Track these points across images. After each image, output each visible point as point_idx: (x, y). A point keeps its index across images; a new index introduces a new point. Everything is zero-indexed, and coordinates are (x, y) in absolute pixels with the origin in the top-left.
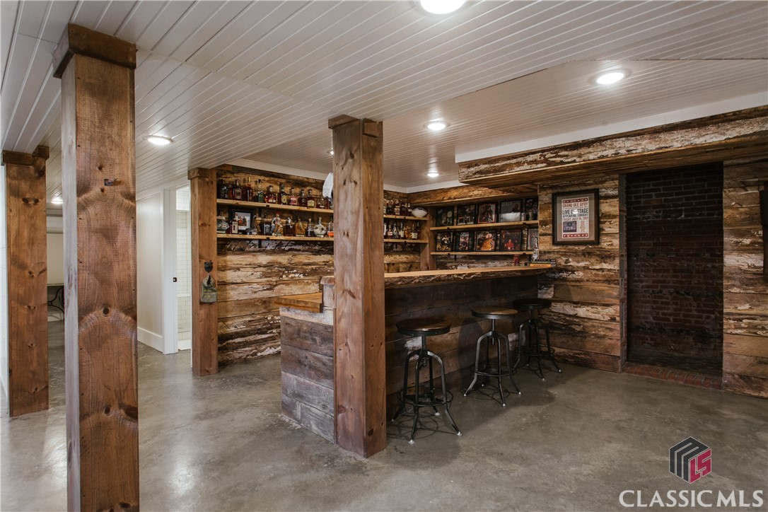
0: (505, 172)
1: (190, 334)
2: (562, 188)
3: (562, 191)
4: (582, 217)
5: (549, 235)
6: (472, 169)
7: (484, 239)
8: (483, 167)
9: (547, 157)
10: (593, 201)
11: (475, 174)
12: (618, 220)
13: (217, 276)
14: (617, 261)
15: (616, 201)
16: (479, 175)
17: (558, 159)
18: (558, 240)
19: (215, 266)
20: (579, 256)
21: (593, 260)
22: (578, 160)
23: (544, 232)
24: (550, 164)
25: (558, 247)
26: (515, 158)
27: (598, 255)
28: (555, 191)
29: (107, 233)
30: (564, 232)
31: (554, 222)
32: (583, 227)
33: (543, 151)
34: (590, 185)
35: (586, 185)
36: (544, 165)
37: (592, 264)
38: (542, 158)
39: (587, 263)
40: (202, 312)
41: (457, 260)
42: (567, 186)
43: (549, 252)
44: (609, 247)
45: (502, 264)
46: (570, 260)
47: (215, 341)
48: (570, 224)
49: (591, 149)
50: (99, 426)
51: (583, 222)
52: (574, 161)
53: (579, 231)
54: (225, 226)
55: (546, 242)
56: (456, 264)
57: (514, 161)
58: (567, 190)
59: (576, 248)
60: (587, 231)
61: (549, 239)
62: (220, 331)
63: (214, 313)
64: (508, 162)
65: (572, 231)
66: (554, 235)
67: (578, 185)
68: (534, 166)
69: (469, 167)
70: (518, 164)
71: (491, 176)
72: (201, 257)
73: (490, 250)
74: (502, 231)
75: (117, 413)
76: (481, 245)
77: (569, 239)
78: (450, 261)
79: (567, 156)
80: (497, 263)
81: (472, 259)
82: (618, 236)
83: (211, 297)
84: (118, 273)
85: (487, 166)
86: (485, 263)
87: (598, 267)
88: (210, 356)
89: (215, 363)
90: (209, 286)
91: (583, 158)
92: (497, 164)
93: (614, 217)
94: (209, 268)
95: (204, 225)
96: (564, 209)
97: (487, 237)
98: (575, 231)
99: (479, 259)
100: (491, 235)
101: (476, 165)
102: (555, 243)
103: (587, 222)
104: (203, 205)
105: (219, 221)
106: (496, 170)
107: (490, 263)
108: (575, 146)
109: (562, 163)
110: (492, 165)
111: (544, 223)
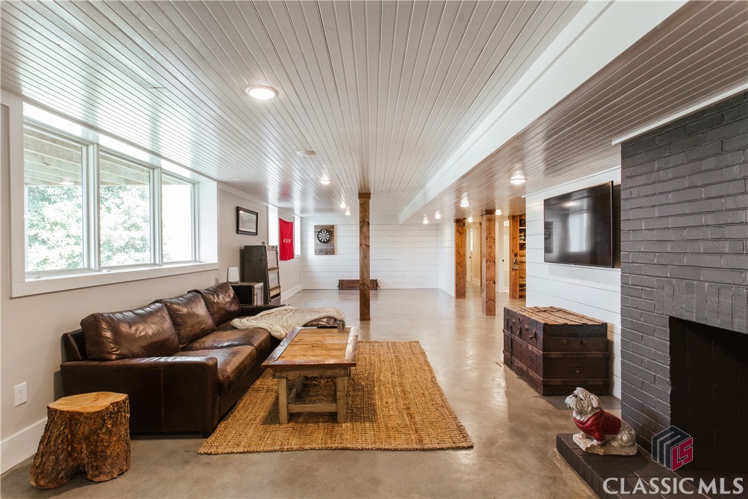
1: (508, 287)
13: (519, 259)
19: (518, 254)
29: (491, 247)
40: (513, 273)
47: (518, 285)
50: (489, 284)
54: (523, 238)
62: (521, 283)
63: (518, 274)
72: (513, 251)
75: (492, 282)
83: (516, 267)
84: (492, 255)
88: (516, 292)
89: (518, 295)
90: (516, 263)
94: (516, 255)
95: (514, 238)
104: (514, 230)
105: (520, 236)
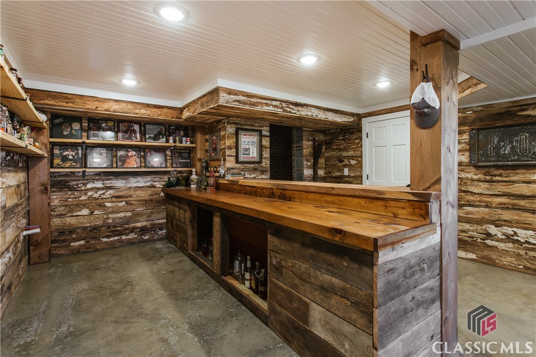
0: (257, 107)
2: (241, 125)
3: (241, 127)
4: (253, 146)
5: (233, 156)
6: (232, 97)
7: (127, 157)
8: (241, 98)
9: (283, 105)
10: (258, 137)
11: (235, 101)
12: (269, 150)
14: (269, 173)
15: (268, 139)
16: (237, 104)
17: (289, 109)
18: (240, 160)
20: (250, 171)
21: (258, 173)
22: (297, 113)
23: (230, 154)
24: (285, 111)
25: (239, 165)
26: (265, 100)
27: (260, 170)
28: (237, 126)
30: (243, 155)
31: (237, 147)
32: (253, 153)
33: (282, 101)
34: (256, 127)
35: (254, 126)
36: (282, 110)
37: (257, 176)
38: (281, 106)
39: (255, 175)
41: (87, 178)
42: (244, 125)
43: (233, 169)
44: (265, 166)
45: (146, 180)
46: (246, 173)
48: (246, 150)
49: (303, 109)
51: (253, 150)
52: (296, 113)
53: (251, 155)
55: (231, 161)
56: (86, 182)
57: (264, 101)
58: (244, 127)
59: (249, 166)
60: (255, 155)
61: (233, 159)
64: (260, 101)
65: (247, 155)
66: (237, 157)
67: (250, 125)
68: (276, 109)
69: (229, 94)
70: (267, 105)
71: (247, 107)
73: (135, 166)
74: (146, 150)
76: (124, 162)
77: (246, 160)
78: (74, 178)
79: (293, 109)
80: (139, 179)
81: (109, 176)
82: (269, 159)
85: (244, 98)
86: (126, 179)
87: (260, 178)
91: (300, 113)
92: (252, 100)
93: (267, 148)
96: (243, 140)
97: (130, 154)
98: (249, 155)
99: (118, 176)
100: (134, 153)
101: (236, 94)
102: (237, 162)
103: (255, 150)
106: (252, 104)
107: (131, 179)
108: (297, 104)
109: (290, 112)
110: (249, 99)
111: (230, 148)
